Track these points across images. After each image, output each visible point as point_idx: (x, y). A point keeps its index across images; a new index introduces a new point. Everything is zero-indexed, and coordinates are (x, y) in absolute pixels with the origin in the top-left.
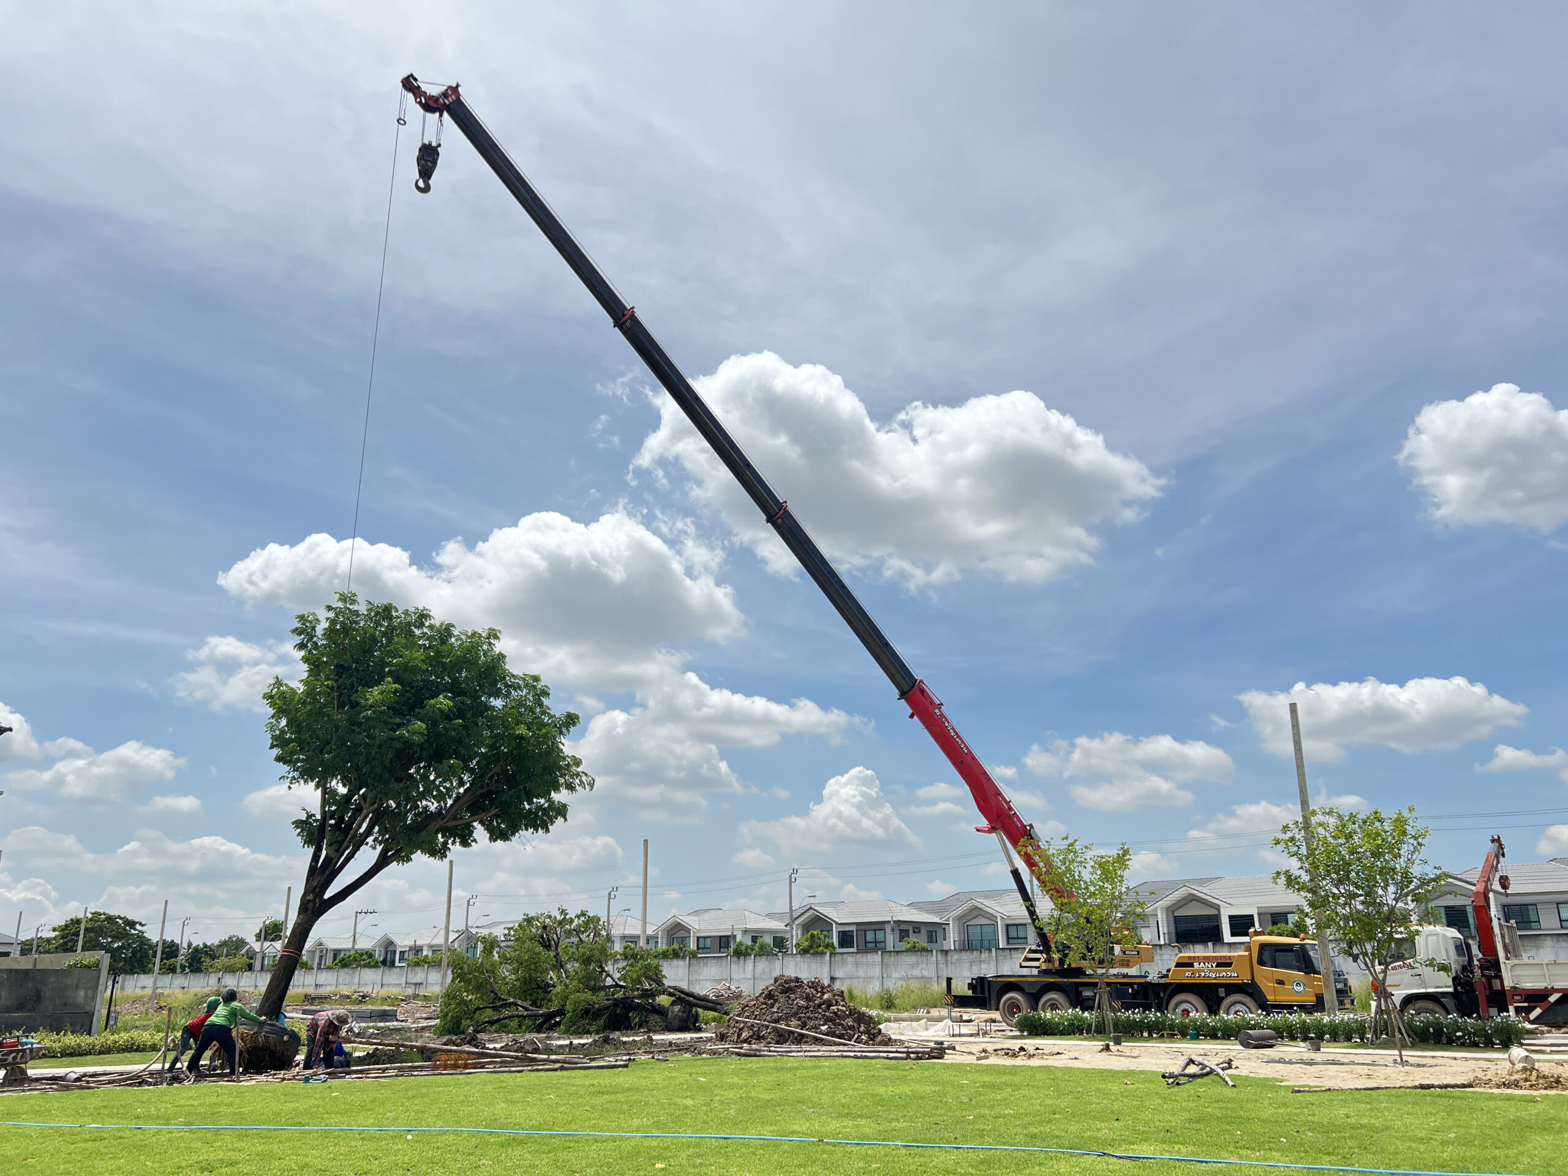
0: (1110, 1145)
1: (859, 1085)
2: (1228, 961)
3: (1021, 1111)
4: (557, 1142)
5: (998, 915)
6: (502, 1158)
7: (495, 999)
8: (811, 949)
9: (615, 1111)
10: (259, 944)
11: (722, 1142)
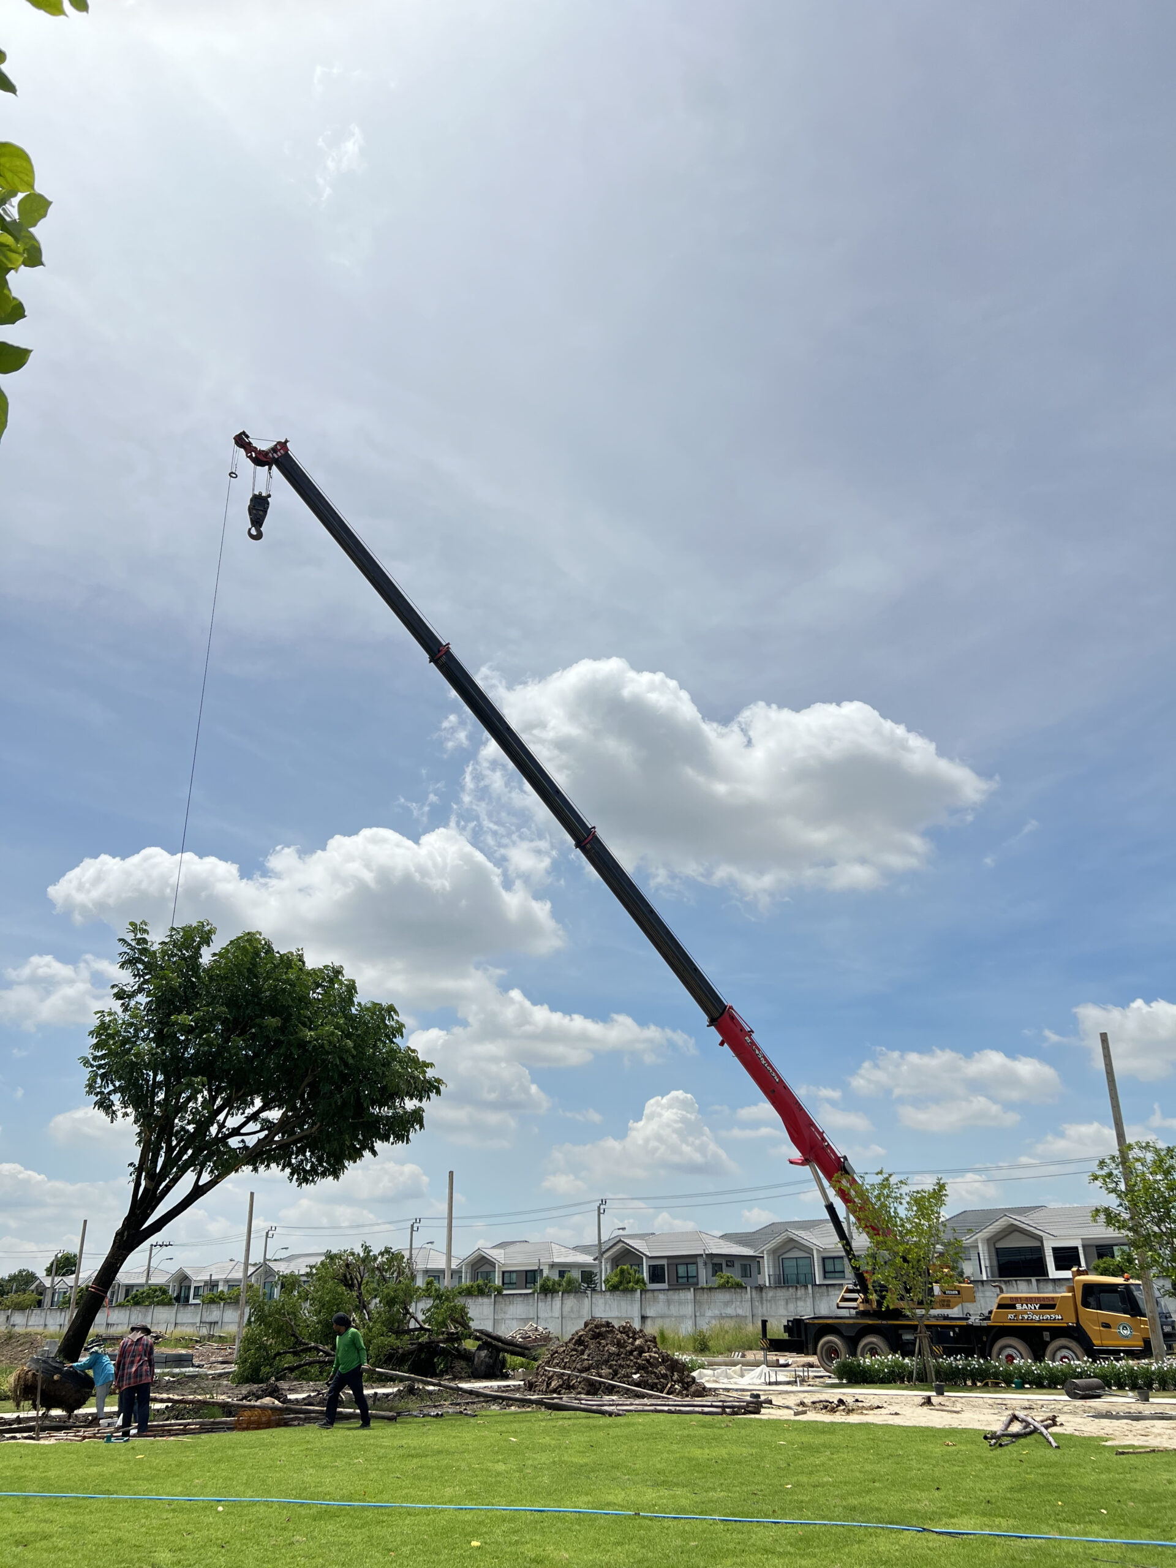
0: (930, 1519)
1: (675, 1447)
2: (1052, 1303)
3: (841, 1478)
4: (370, 1515)
5: (814, 1248)
6: (316, 1534)
7: (296, 1343)
8: (621, 1286)
9: (426, 1478)
10: (50, 1278)
11: (537, 1515)
